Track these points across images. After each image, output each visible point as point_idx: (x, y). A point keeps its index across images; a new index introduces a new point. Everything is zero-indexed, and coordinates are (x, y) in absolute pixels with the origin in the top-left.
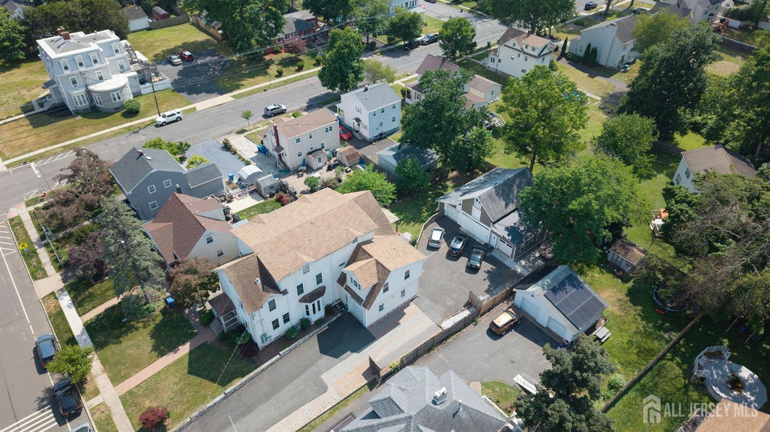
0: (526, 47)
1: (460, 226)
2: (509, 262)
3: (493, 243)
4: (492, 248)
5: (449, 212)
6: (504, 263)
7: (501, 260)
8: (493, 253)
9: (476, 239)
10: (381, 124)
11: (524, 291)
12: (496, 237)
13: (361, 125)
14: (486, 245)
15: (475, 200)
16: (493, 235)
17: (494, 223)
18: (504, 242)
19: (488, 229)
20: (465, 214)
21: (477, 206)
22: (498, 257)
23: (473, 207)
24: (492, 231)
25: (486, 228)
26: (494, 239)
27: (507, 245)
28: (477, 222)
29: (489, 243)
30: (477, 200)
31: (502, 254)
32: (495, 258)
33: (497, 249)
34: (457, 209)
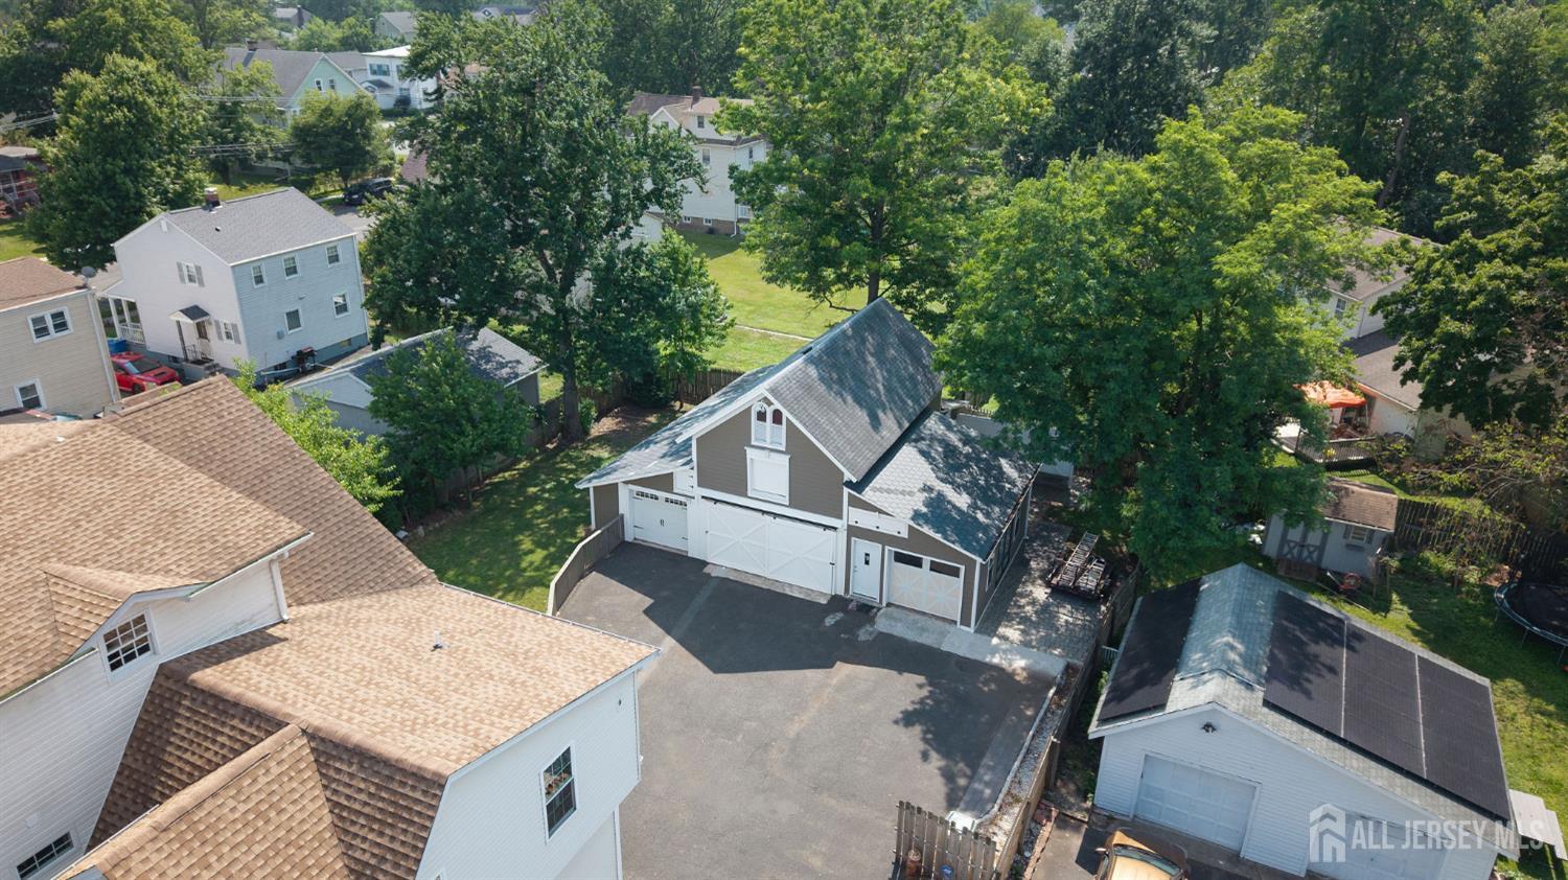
0: (701, 124)
1: (705, 563)
2: (962, 642)
3: (866, 586)
4: (866, 610)
5: (643, 520)
6: (945, 648)
7: (927, 639)
8: (882, 624)
9: (788, 591)
10: (293, 318)
11: (1157, 716)
12: (875, 549)
13: (211, 332)
14: (837, 602)
15: (754, 416)
16: (862, 546)
17: (859, 486)
18: (917, 563)
19: (835, 529)
20: (716, 501)
21: (768, 440)
22: (911, 636)
23: (750, 453)
24: (854, 532)
25: (826, 527)
26: (867, 563)
27: (935, 567)
28: (776, 515)
29: (847, 590)
30: (761, 416)
31: (917, 617)
32: (902, 642)
33: (889, 605)
34: (675, 491)
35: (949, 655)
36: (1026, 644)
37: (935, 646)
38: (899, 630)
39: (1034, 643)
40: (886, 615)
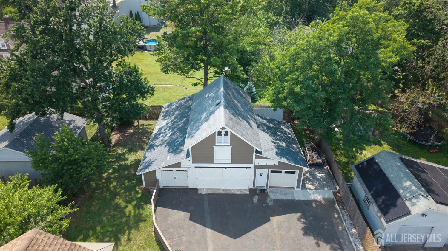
1: (196, 190)
2: (300, 194)
3: (261, 183)
4: (263, 192)
5: (167, 179)
7: (289, 197)
8: (273, 196)
12: (265, 171)
14: (253, 191)
15: (216, 135)
16: (259, 171)
18: (280, 172)
19: (250, 168)
20: (200, 167)
21: (223, 142)
22: (283, 197)
23: (215, 148)
24: (257, 167)
25: (246, 168)
26: (261, 176)
27: (286, 172)
28: (226, 168)
29: (254, 186)
30: (220, 133)
31: (282, 189)
32: (282, 201)
33: (270, 187)
34: (182, 167)
35: (299, 201)
36: (316, 189)
37: (293, 199)
38: (279, 196)
39: (319, 188)
40: (270, 192)
